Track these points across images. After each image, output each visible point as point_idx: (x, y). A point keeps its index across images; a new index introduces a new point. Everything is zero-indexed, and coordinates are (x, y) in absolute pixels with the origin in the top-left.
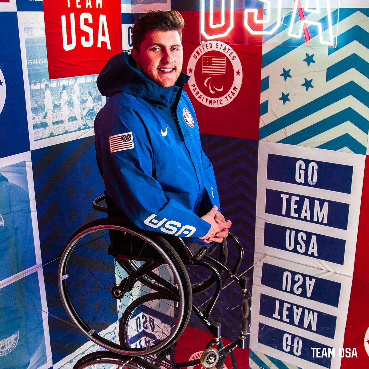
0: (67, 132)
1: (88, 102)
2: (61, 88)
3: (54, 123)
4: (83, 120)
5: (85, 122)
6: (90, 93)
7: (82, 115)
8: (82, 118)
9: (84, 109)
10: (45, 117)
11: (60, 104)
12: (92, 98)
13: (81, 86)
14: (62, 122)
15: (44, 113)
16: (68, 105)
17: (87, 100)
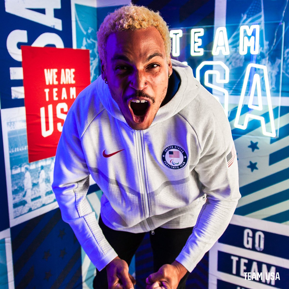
0: (44, 205)
2: (40, 169)
3: (33, 200)
10: (24, 196)
11: (38, 183)
14: (40, 197)
15: (24, 193)
16: (45, 182)
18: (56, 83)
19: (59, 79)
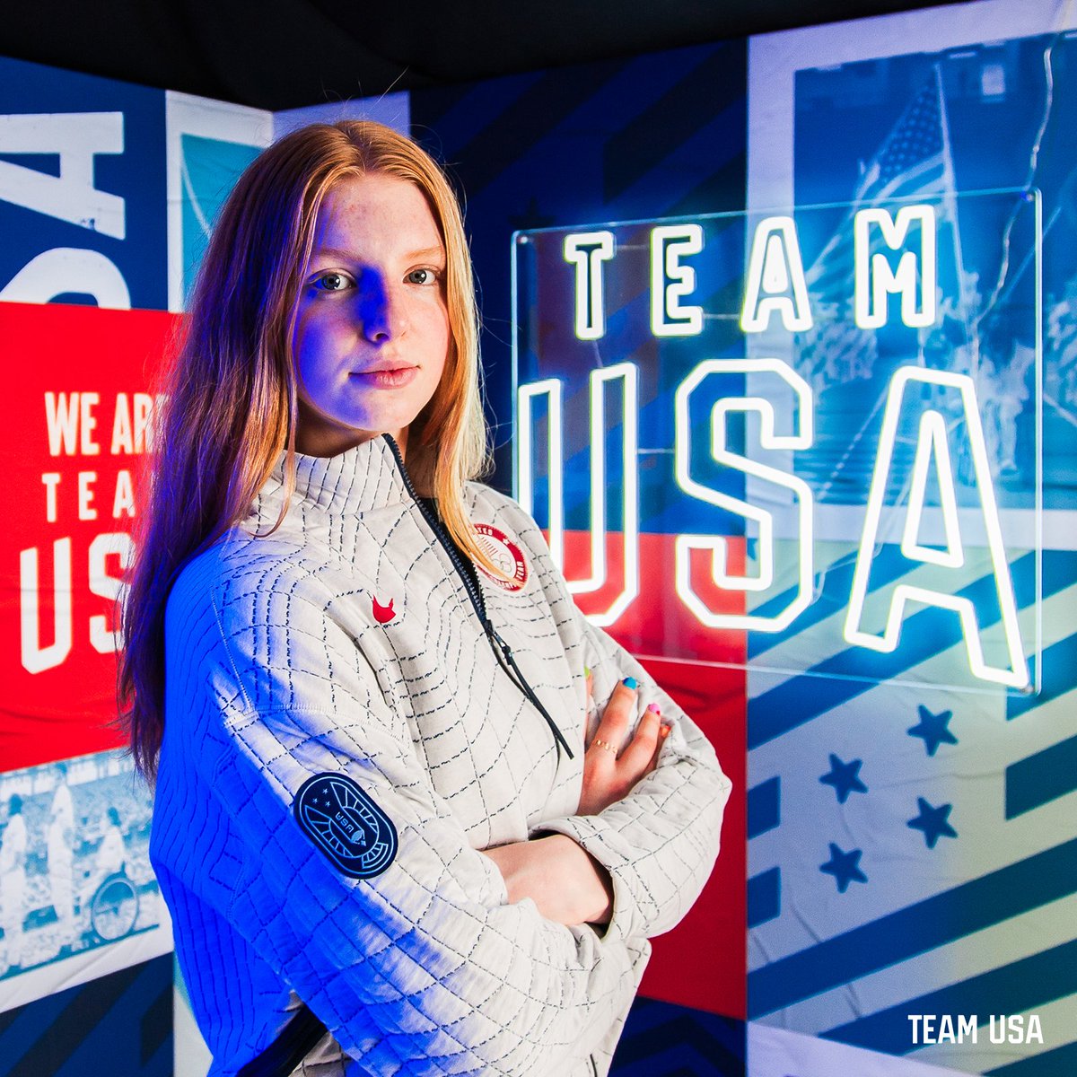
0: (14, 970)
1: (104, 848)
4: (79, 919)
5: (87, 922)
6: (114, 816)
7: (78, 899)
8: (77, 910)
9: (87, 874)
12: (122, 832)
13: (83, 792)
16: (27, 866)
17: (100, 840)
18: (91, 449)
19: (103, 433)
